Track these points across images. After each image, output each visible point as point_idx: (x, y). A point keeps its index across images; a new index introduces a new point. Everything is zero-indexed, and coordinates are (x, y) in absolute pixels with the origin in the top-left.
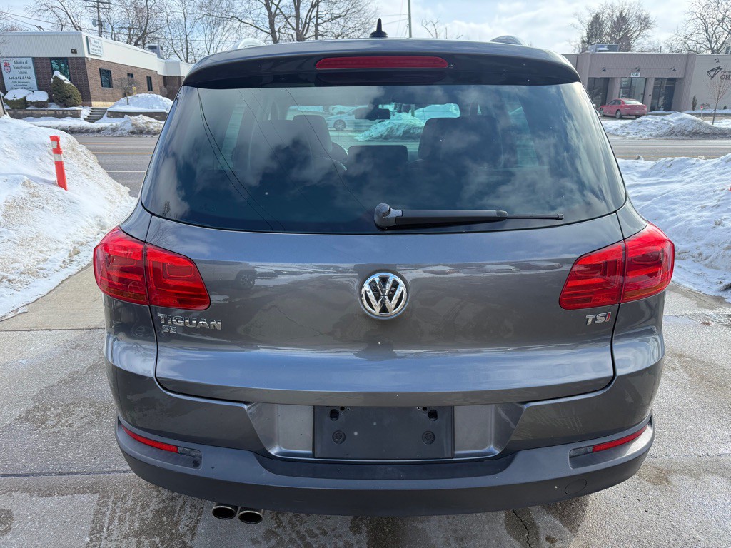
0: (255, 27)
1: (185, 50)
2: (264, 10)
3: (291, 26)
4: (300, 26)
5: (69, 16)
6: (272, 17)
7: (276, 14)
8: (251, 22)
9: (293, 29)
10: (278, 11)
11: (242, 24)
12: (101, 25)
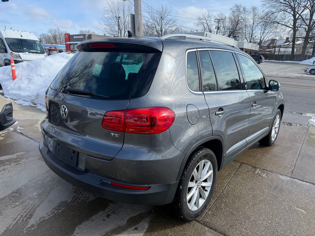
0: (285, 25)
1: (250, 37)
2: (292, 18)
3: (306, 24)
4: (311, 23)
5: (208, 26)
6: (295, 21)
7: (298, 19)
8: (284, 23)
9: (307, 25)
10: (300, 17)
11: (279, 25)
12: (218, 28)
